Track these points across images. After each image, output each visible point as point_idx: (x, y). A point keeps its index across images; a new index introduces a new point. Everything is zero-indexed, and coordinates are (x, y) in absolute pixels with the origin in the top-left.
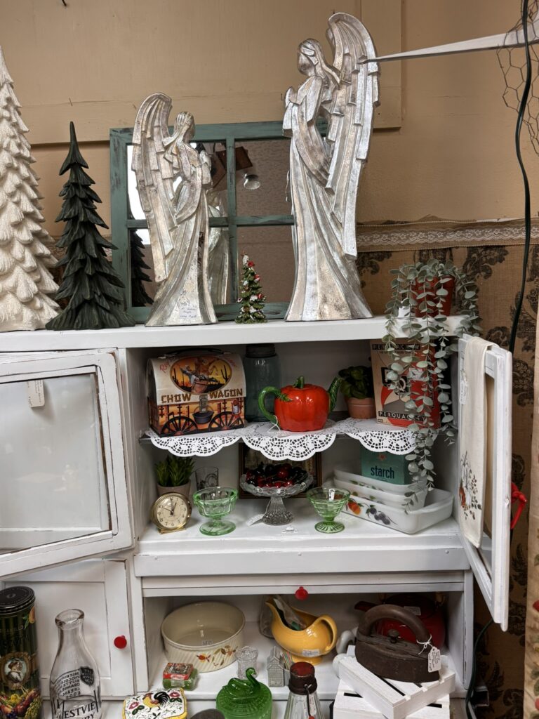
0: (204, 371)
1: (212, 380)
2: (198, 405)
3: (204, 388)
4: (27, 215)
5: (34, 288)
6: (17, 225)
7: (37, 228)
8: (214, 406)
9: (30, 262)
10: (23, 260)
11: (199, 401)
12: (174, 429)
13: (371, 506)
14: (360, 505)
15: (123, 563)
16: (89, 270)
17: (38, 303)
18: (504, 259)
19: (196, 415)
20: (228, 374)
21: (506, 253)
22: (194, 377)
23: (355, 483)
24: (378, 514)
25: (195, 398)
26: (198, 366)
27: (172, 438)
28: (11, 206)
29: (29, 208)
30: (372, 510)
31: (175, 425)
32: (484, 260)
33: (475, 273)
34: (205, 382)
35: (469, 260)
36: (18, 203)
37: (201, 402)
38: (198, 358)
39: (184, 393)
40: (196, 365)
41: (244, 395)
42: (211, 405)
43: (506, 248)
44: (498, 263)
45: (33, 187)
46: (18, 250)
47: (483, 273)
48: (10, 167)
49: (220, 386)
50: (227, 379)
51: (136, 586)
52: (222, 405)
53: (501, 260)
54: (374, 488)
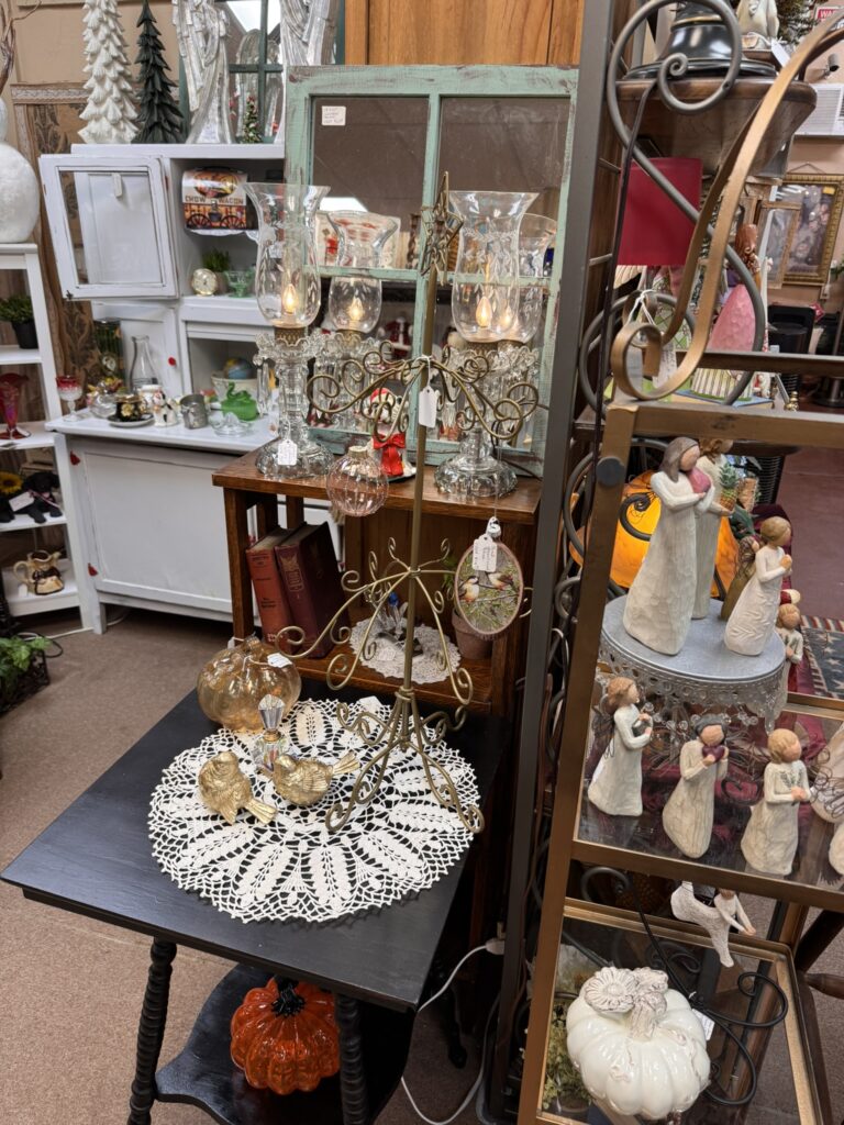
4: (115, 58)
5: (120, 114)
6: (108, 66)
7: (121, 68)
8: (223, 209)
9: (116, 94)
10: (111, 92)
15: (173, 310)
16: (156, 101)
17: (122, 125)
28: (103, 51)
29: (114, 52)
36: (107, 49)
45: (120, 37)
46: (108, 84)
48: (101, 21)
51: (182, 325)
52: (229, 210)
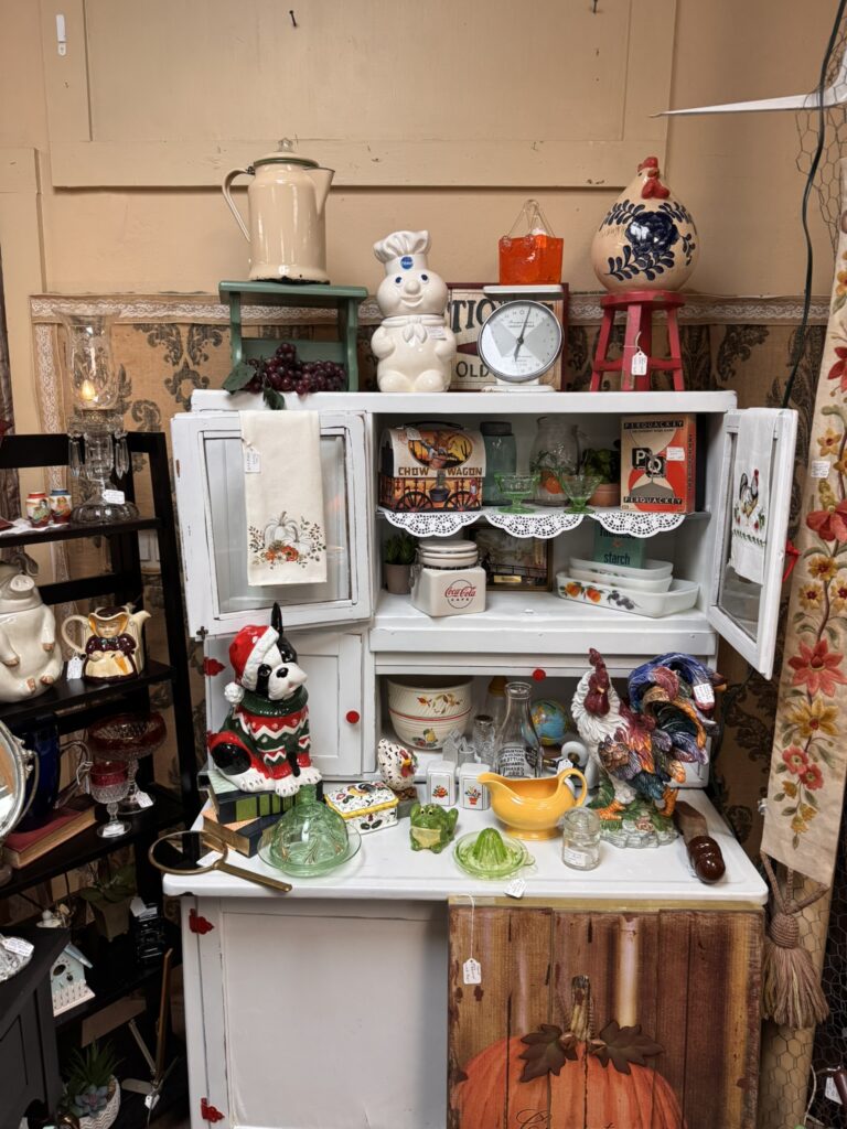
0: (444, 446)
1: (451, 455)
2: (434, 481)
3: (442, 463)
8: (451, 484)
11: (435, 476)
12: (409, 504)
13: (614, 592)
14: (601, 592)
15: (359, 637)
18: (764, 341)
19: (432, 491)
20: (468, 450)
21: (767, 334)
22: (432, 450)
23: (595, 571)
24: (621, 599)
25: (433, 473)
26: (437, 439)
27: (409, 514)
30: (614, 596)
31: (411, 501)
32: (743, 340)
33: (732, 354)
34: (444, 457)
35: (728, 339)
37: (438, 479)
38: (438, 432)
39: (422, 467)
40: (435, 438)
41: (484, 475)
42: (447, 482)
43: (768, 329)
44: (758, 345)
47: (741, 355)
49: (459, 462)
50: (466, 456)
52: (460, 484)
53: (761, 341)
54: (616, 575)
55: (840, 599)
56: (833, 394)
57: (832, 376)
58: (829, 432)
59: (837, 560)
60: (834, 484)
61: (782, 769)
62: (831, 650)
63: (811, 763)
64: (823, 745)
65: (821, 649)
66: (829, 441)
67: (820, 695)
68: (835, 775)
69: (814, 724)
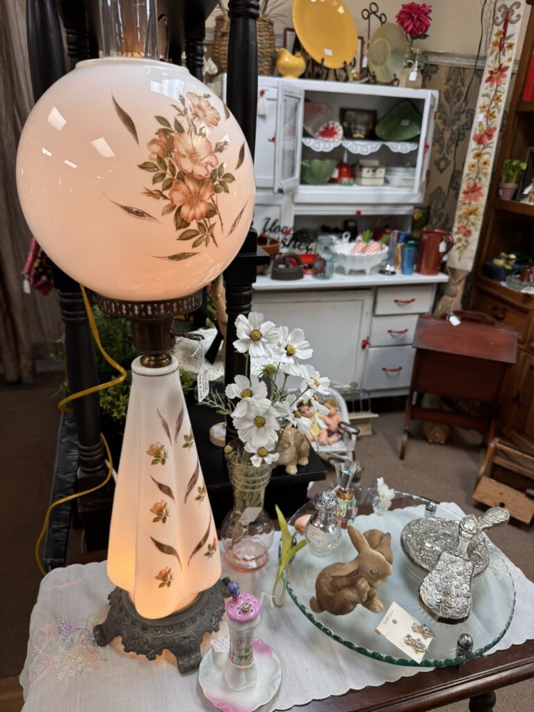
44: (435, 73)
55: (483, 166)
56: (486, 89)
57: (487, 81)
58: (484, 103)
59: (484, 152)
60: (484, 123)
61: (457, 233)
62: (478, 185)
63: (468, 228)
64: (473, 220)
65: (475, 185)
66: (484, 107)
67: (473, 203)
68: (476, 230)
69: (470, 213)
